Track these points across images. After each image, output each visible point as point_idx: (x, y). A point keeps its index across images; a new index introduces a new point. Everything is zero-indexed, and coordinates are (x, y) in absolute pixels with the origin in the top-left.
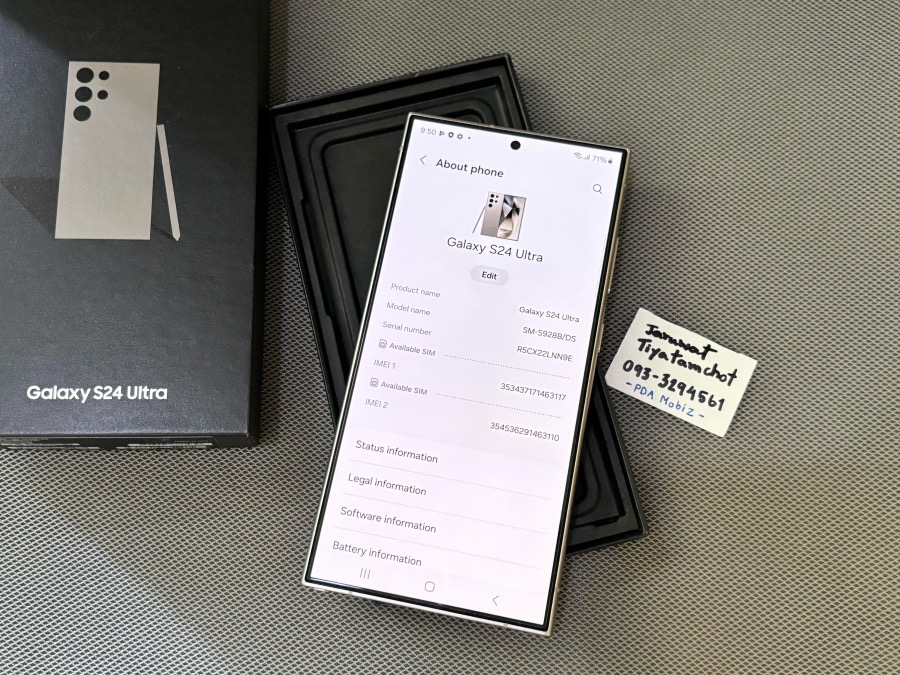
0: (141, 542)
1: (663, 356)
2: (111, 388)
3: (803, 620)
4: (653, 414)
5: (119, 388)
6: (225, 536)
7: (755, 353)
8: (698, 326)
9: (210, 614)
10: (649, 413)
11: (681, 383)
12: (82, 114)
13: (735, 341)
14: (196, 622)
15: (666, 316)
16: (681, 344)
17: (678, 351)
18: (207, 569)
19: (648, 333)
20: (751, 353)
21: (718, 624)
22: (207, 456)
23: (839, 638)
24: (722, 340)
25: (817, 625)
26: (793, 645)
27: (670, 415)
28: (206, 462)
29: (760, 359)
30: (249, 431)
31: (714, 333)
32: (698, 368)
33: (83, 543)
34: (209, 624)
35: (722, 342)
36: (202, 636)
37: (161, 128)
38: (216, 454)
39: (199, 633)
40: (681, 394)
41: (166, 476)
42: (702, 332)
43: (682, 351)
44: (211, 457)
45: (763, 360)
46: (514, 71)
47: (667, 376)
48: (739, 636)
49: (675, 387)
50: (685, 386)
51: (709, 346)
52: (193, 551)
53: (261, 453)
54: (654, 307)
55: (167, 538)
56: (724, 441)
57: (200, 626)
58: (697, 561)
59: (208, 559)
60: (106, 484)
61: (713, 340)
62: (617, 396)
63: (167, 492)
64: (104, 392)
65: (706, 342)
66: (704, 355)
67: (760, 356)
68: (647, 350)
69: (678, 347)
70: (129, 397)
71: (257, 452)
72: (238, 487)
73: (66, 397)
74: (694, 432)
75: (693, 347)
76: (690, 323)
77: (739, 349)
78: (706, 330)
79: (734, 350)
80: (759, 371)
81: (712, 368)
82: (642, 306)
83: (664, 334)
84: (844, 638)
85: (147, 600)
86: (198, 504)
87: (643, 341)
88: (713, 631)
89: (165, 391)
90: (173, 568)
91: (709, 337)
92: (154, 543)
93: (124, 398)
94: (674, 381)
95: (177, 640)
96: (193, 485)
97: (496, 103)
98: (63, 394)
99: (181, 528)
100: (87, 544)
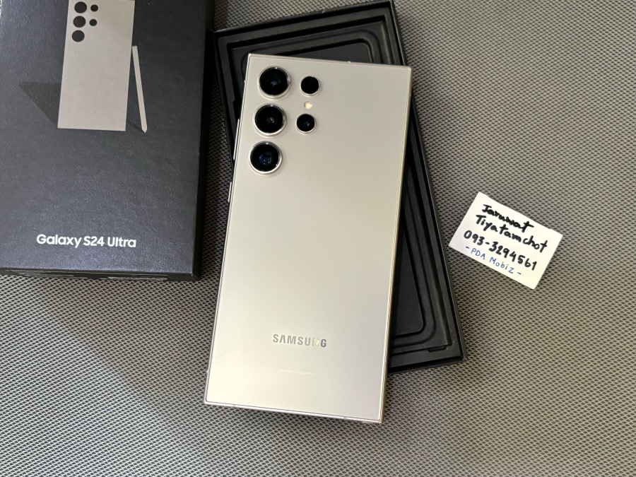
0: (116, 344)
1: (494, 228)
2: (96, 238)
3: (583, 423)
4: (484, 270)
5: (102, 238)
6: (175, 343)
7: (562, 229)
8: (521, 208)
9: (163, 397)
10: (481, 270)
11: (506, 249)
12: (78, 37)
13: (547, 219)
14: (153, 403)
15: (498, 199)
16: (508, 220)
17: (505, 225)
18: (161, 365)
19: (484, 211)
20: (559, 229)
21: (522, 423)
22: (164, 286)
23: (608, 437)
24: (538, 218)
25: (593, 427)
26: (574, 440)
27: (496, 272)
28: (163, 290)
29: (565, 234)
30: (193, 272)
31: (532, 213)
32: (518, 238)
33: (75, 344)
34: (162, 404)
35: (538, 220)
36: (157, 412)
37: (135, 49)
38: (170, 285)
39: (155, 410)
40: (505, 256)
41: (135, 299)
42: (524, 212)
43: (508, 225)
44: (167, 286)
45: (567, 234)
46: (395, 11)
47: (496, 243)
48: (536, 432)
49: (501, 251)
50: (508, 251)
51: (528, 222)
52: (152, 352)
53: (202, 285)
54: (489, 192)
55: (134, 343)
56: (534, 292)
57: (156, 405)
58: (510, 377)
59: (163, 359)
60: (92, 303)
61: (531, 218)
62: (458, 256)
63: (135, 310)
64: (91, 240)
65: (526, 219)
66: (524, 229)
67: (565, 232)
68: (483, 224)
69: (505, 223)
70: (109, 244)
71: (199, 285)
72: (185, 309)
73: (64, 243)
74: (513, 285)
75: (517, 223)
76: (515, 205)
77: (550, 226)
78: (527, 210)
79: (546, 226)
80: (563, 243)
81: (529, 238)
82: (480, 191)
83: (496, 212)
84: (612, 437)
85: (119, 385)
86: (156, 320)
87: (480, 217)
88: (518, 427)
89: (135, 241)
90: (138, 364)
91: (528, 216)
92: (125, 346)
93: (106, 245)
94: (501, 247)
95: (140, 414)
96: (153, 306)
97: (381, 34)
98: (62, 241)
99: (145, 336)
100: (78, 344)
